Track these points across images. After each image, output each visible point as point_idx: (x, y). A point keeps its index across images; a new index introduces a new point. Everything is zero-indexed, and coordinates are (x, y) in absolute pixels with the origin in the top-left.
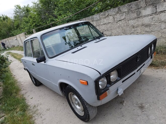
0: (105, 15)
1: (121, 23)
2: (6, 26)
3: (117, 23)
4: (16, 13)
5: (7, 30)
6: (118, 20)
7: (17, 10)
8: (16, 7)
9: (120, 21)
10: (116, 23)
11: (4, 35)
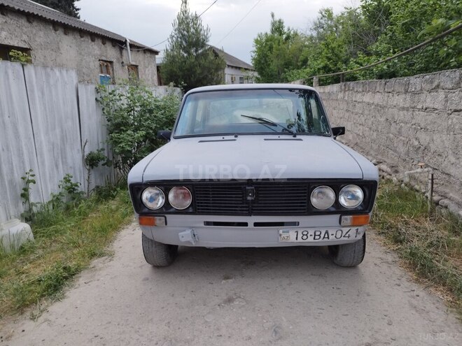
0: (432, 82)
1: (457, 119)
2: (283, 55)
3: (449, 114)
4: (318, 27)
5: (281, 65)
6: (454, 107)
7: (323, 21)
8: (323, 13)
9: (456, 113)
10: (446, 115)
11: (272, 76)
